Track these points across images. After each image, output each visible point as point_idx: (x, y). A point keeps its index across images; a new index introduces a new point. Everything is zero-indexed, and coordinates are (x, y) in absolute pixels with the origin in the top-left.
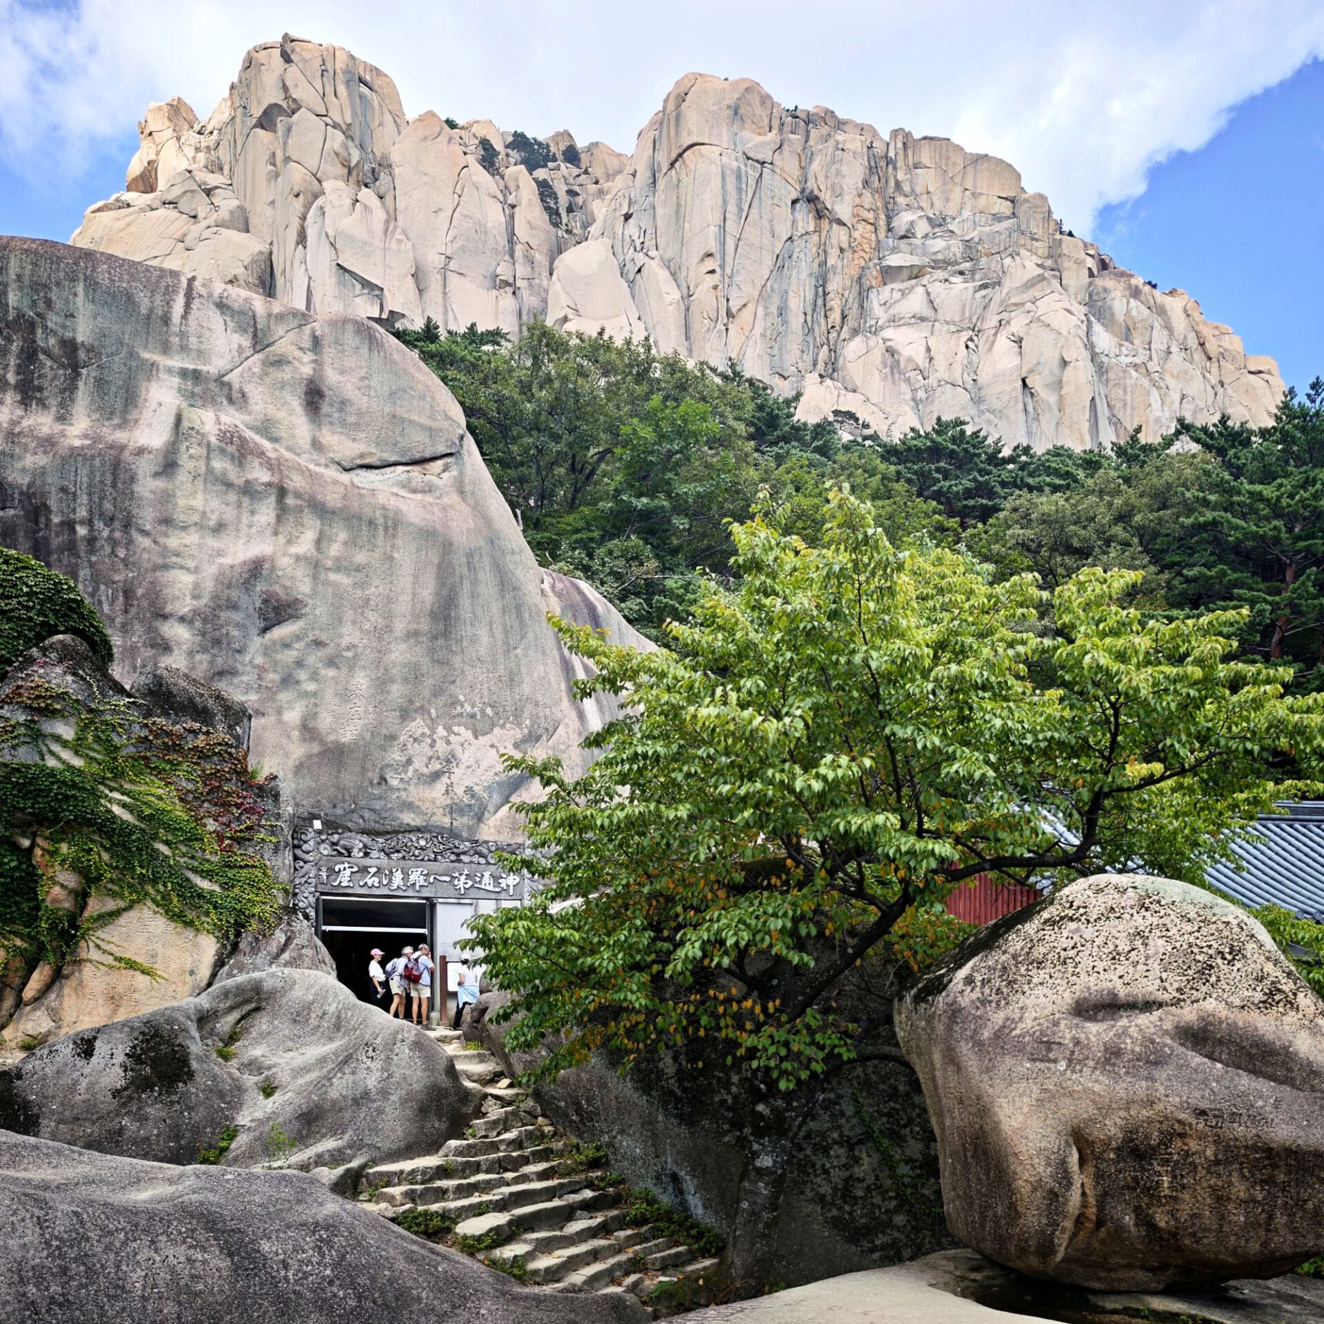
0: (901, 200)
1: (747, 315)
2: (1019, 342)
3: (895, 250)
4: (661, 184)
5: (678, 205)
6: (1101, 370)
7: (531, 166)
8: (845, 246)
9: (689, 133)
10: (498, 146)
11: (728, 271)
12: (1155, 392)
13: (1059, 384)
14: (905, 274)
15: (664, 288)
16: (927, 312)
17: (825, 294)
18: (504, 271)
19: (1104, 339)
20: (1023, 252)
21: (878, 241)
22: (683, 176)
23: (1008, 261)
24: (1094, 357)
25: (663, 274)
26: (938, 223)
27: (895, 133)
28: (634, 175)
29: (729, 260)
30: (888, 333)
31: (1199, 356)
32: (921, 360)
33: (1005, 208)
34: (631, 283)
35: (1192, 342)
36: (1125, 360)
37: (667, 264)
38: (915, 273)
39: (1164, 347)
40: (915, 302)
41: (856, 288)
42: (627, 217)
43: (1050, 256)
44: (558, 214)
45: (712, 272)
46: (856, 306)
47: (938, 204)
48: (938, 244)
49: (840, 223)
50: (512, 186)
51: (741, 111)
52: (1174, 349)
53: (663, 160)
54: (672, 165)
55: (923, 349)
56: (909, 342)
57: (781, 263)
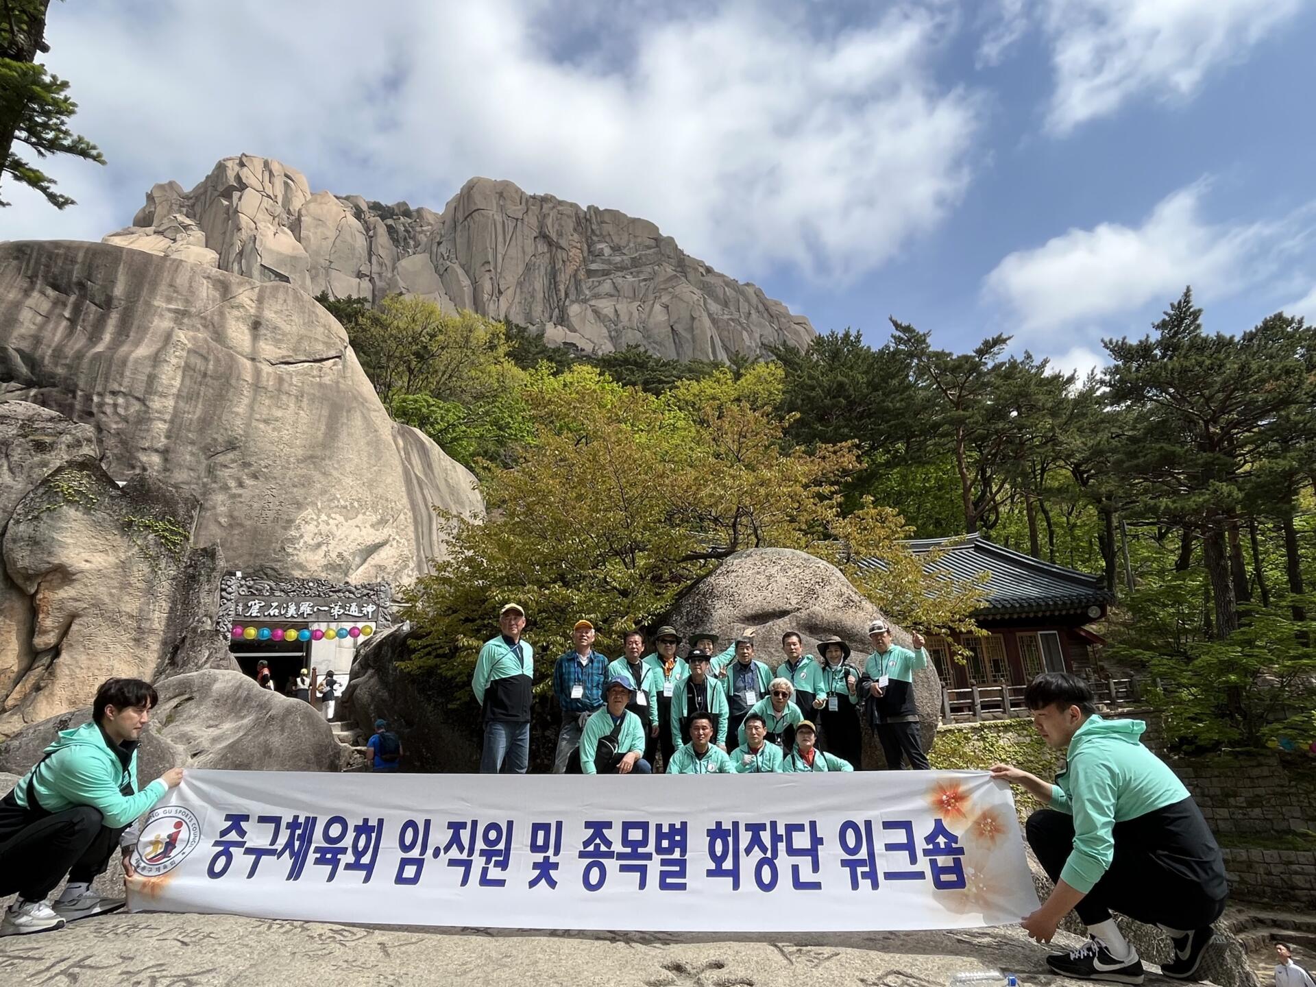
0: (595, 238)
1: (510, 292)
2: (667, 307)
3: (593, 262)
4: (459, 228)
5: (469, 237)
6: (714, 321)
7: (383, 218)
8: (565, 259)
9: (475, 204)
10: (364, 207)
11: (499, 270)
12: (745, 333)
13: (691, 329)
14: (600, 273)
15: (461, 278)
16: (613, 292)
17: (555, 283)
18: (365, 269)
19: (714, 307)
20: (664, 264)
21: (584, 258)
22: (472, 224)
23: (656, 268)
24: (710, 315)
25: (460, 271)
26: (616, 249)
27: (589, 208)
28: (444, 223)
29: (499, 265)
30: (593, 303)
31: (766, 315)
32: (612, 315)
33: (653, 243)
34: (441, 276)
35: (761, 307)
36: (726, 317)
37: (463, 266)
38: (606, 273)
39: (747, 311)
40: (607, 286)
41: (573, 279)
42: (439, 243)
43: (679, 266)
44: (398, 241)
45: (490, 271)
46: (573, 289)
47: (616, 239)
48: (618, 259)
49: (563, 249)
50: (372, 227)
51: (505, 195)
52: (753, 312)
53: (460, 217)
54: (466, 219)
55: (613, 310)
56: (606, 306)
57: (528, 268)
